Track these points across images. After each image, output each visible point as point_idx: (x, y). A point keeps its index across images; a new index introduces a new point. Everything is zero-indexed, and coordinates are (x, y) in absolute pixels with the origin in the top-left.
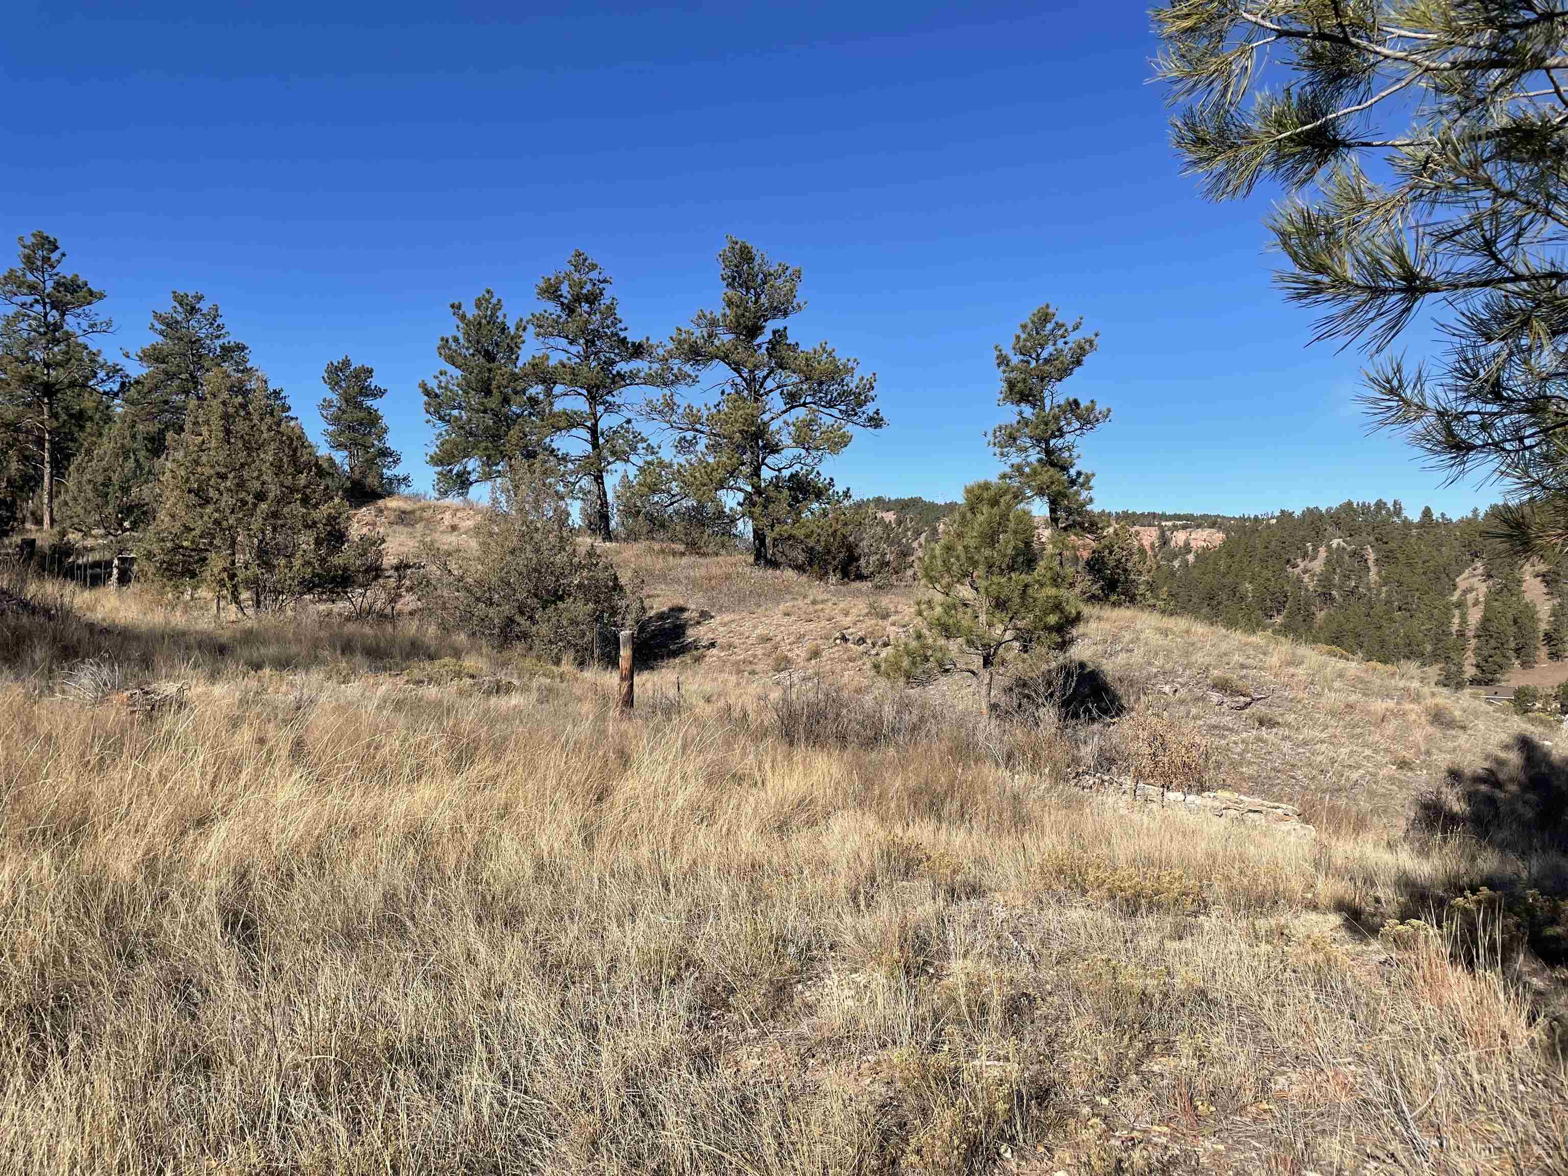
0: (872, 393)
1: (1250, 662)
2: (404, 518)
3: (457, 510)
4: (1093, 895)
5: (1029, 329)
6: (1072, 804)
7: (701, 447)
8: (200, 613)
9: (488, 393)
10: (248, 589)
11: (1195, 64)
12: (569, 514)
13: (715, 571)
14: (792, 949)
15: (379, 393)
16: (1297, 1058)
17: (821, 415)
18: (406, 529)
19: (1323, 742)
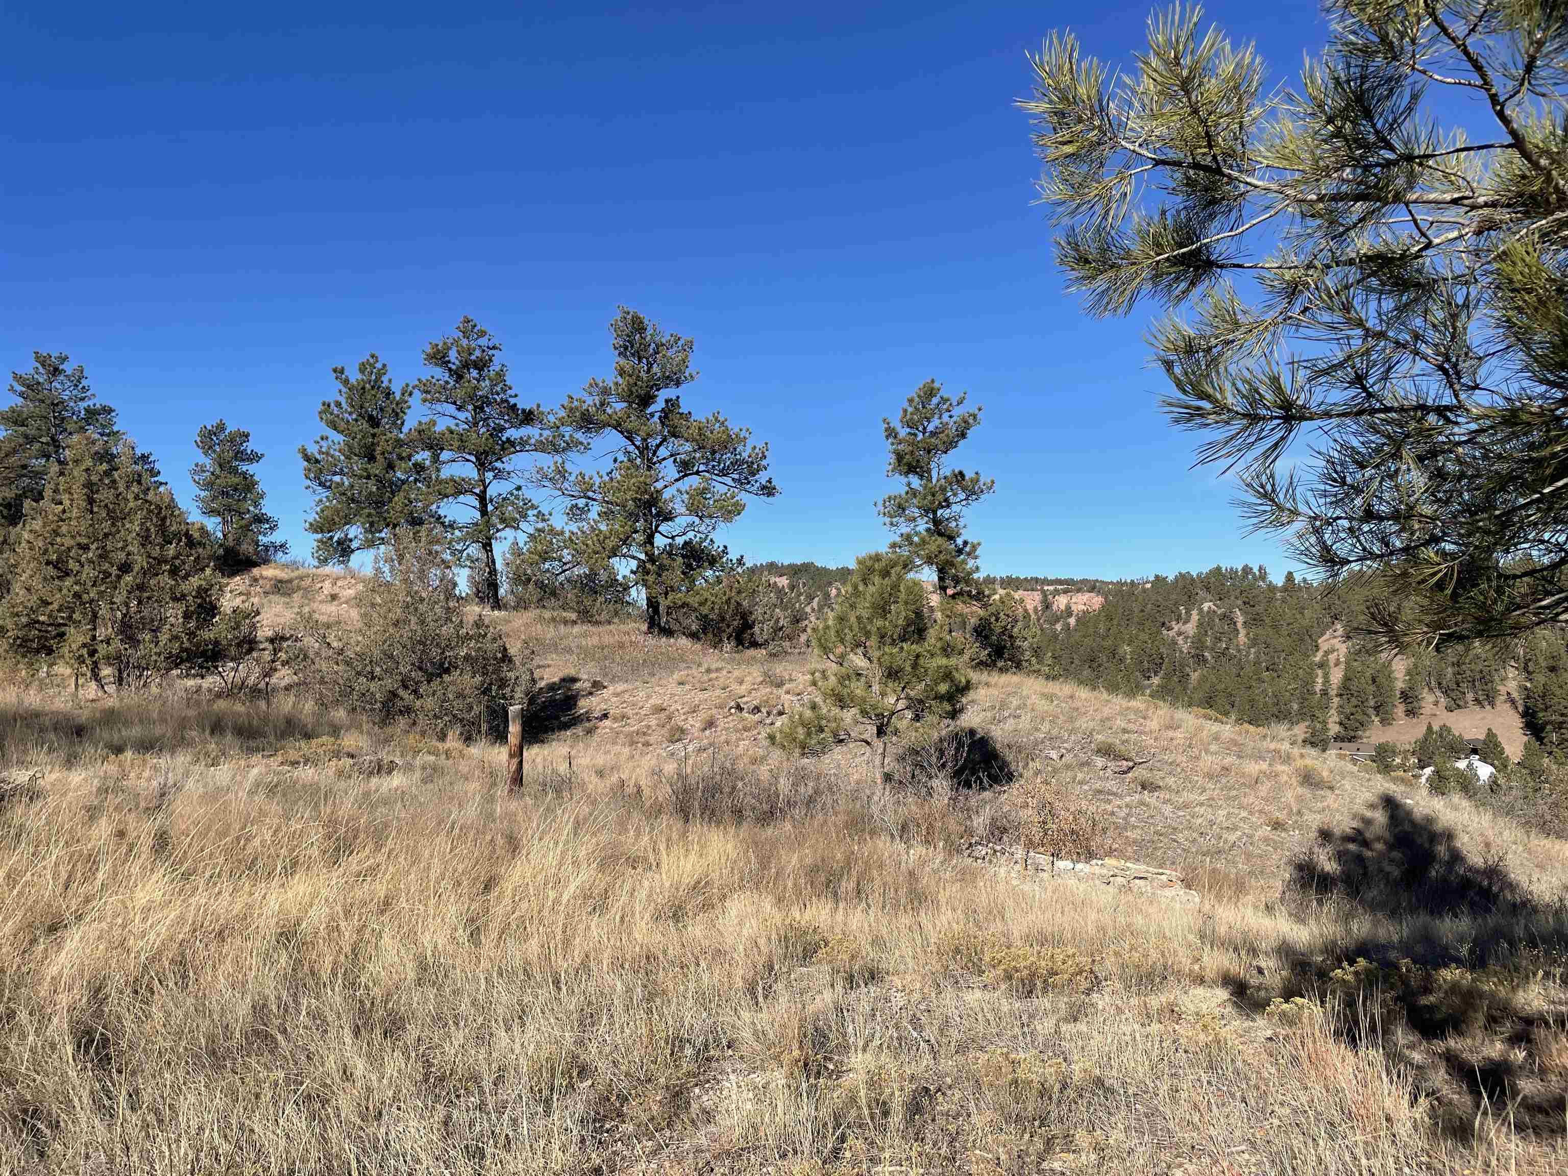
0: (764, 463)
1: (1131, 727)
2: (280, 587)
3: (338, 579)
4: (989, 976)
5: (915, 404)
6: (966, 877)
7: (593, 515)
8: (57, 690)
9: (372, 458)
10: (110, 665)
11: (1078, 188)
12: (455, 585)
13: (607, 640)
14: (689, 1051)
15: (255, 458)
16: (1193, 1147)
17: (714, 483)
18: (283, 599)
19: (1202, 804)
